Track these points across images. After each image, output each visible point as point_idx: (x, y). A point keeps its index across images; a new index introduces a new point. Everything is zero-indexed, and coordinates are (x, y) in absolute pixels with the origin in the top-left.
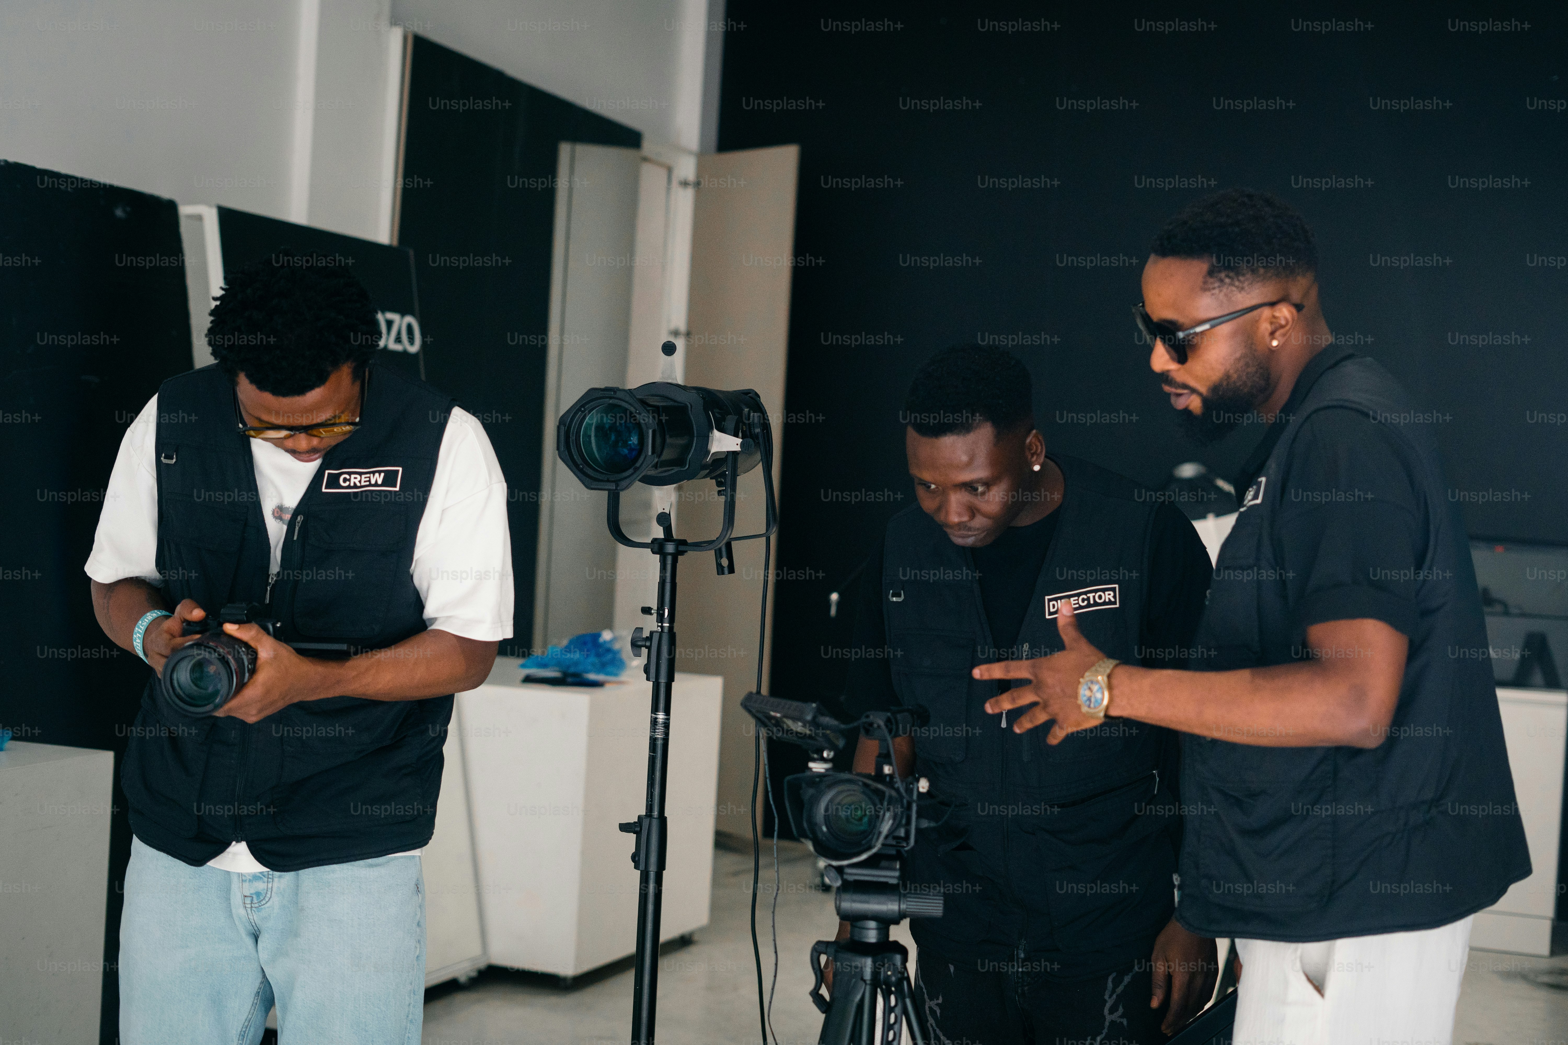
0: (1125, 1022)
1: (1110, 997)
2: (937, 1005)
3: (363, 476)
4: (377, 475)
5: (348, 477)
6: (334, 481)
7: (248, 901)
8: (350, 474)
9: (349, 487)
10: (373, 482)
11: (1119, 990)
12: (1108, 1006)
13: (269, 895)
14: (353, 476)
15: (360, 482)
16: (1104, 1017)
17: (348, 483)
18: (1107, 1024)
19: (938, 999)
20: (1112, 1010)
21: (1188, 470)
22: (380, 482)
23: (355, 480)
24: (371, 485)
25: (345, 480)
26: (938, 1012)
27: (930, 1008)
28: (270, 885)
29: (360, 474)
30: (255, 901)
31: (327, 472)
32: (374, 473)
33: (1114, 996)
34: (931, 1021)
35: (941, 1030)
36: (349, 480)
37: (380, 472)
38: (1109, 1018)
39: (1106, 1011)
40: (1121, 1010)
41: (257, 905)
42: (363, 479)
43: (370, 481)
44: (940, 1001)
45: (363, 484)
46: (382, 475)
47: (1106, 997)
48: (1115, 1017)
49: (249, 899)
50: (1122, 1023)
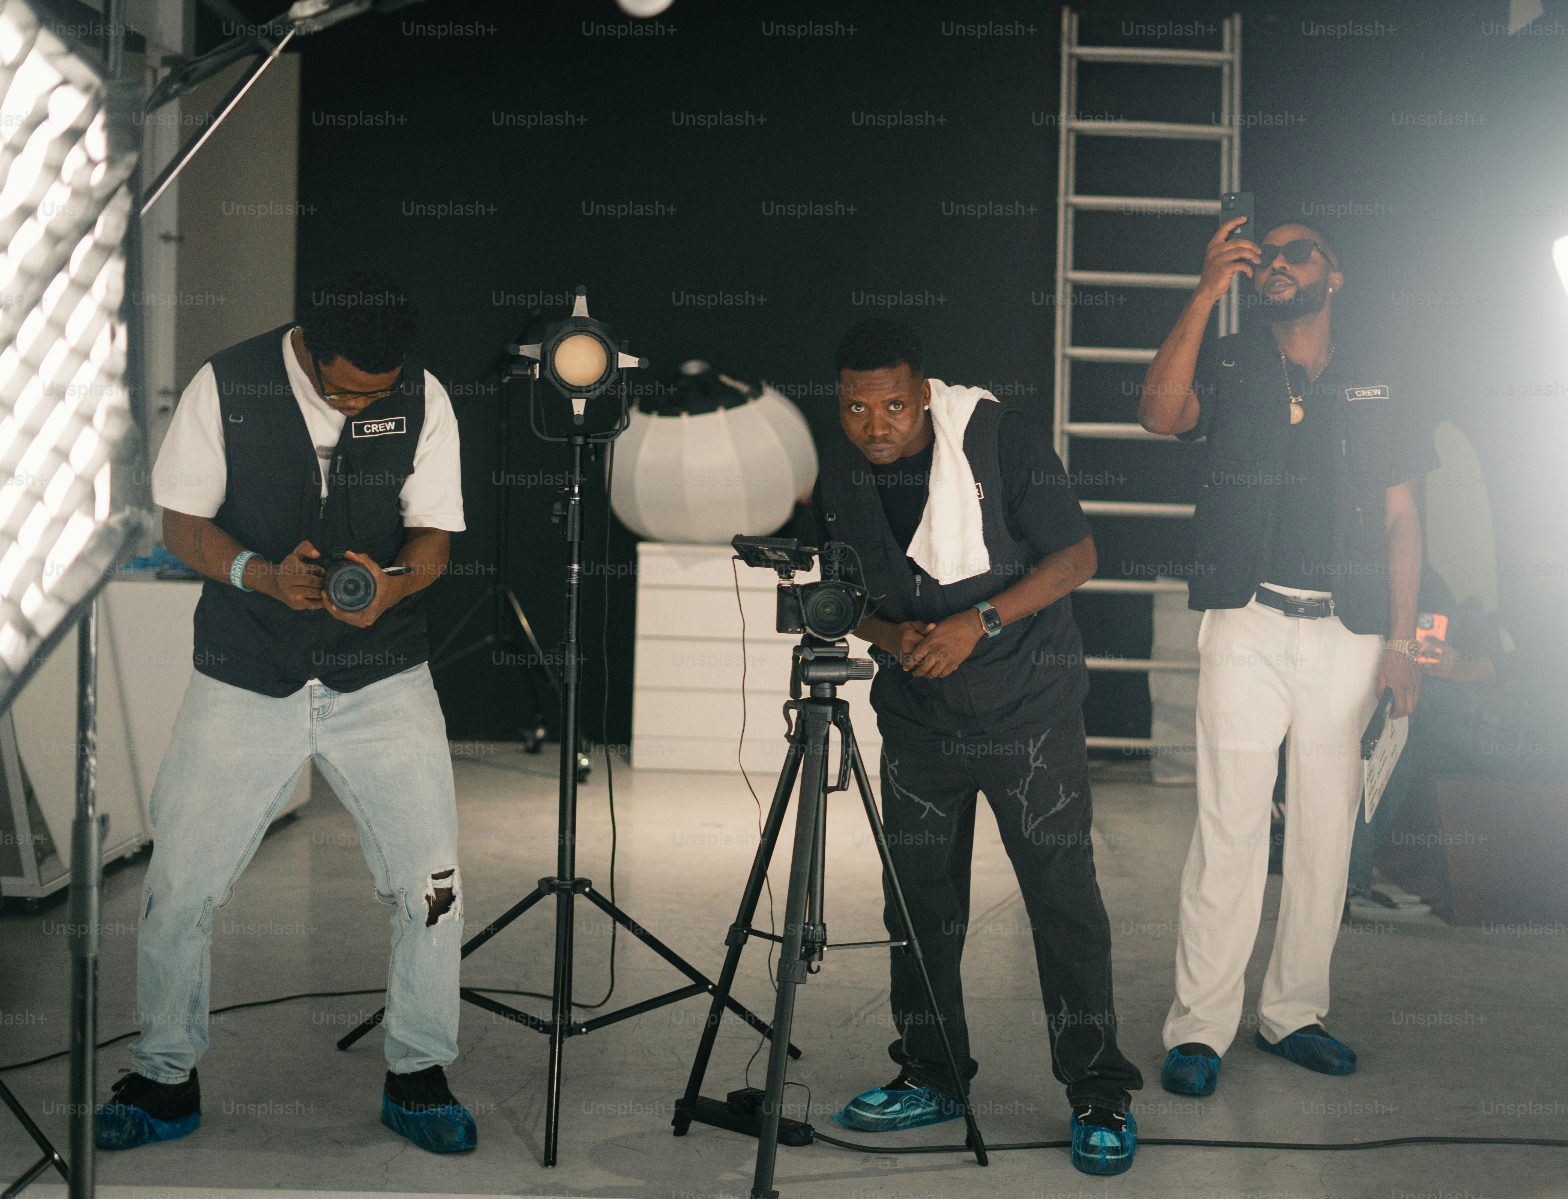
0: (1045, 766)
1: (1033, 750)
2: (895, 766)
3: (380, 425)
4: (390, 423)
5: (369, 426)
6: (360, 430)
7: (315, 713)
8: (370, 424)
9: (371, 433)
10: (388, 428)
11: (1038, 745)
12: (1032, 757)
13: (331, 708)
14: (373, 425)
15: (378, 429)
16: (1030, 764)
17: (370, 431)
18: (1033, 768)
19: (895, 762)
20: (1035, 760)
21: (693, 368)
22: (393, 428)
23: (374, 428)
24: (387, 431)
25: (368, 429)
26: (896, 771)
27: (891, 769)
28: (332, 700)
29: (378, 423)
30: (321, 713)
31: (353, 423)
32: (388, 422)
33: (1036, 749)
34: (891, 778)
35: (898, 784)
36: (371, 428)
37: (392, 421)
38: (1034, 765)
39: (1031, 761)
40: (1041, 759)
41: (321, 716)
42: (380, 427)
43: (385, 428)
44: (897, 763)
45: (381, 430)
46: (394, 423)
47: (1030, 751)
48: (1038, 764)
49: (317, 711)
50: (1043, 767)
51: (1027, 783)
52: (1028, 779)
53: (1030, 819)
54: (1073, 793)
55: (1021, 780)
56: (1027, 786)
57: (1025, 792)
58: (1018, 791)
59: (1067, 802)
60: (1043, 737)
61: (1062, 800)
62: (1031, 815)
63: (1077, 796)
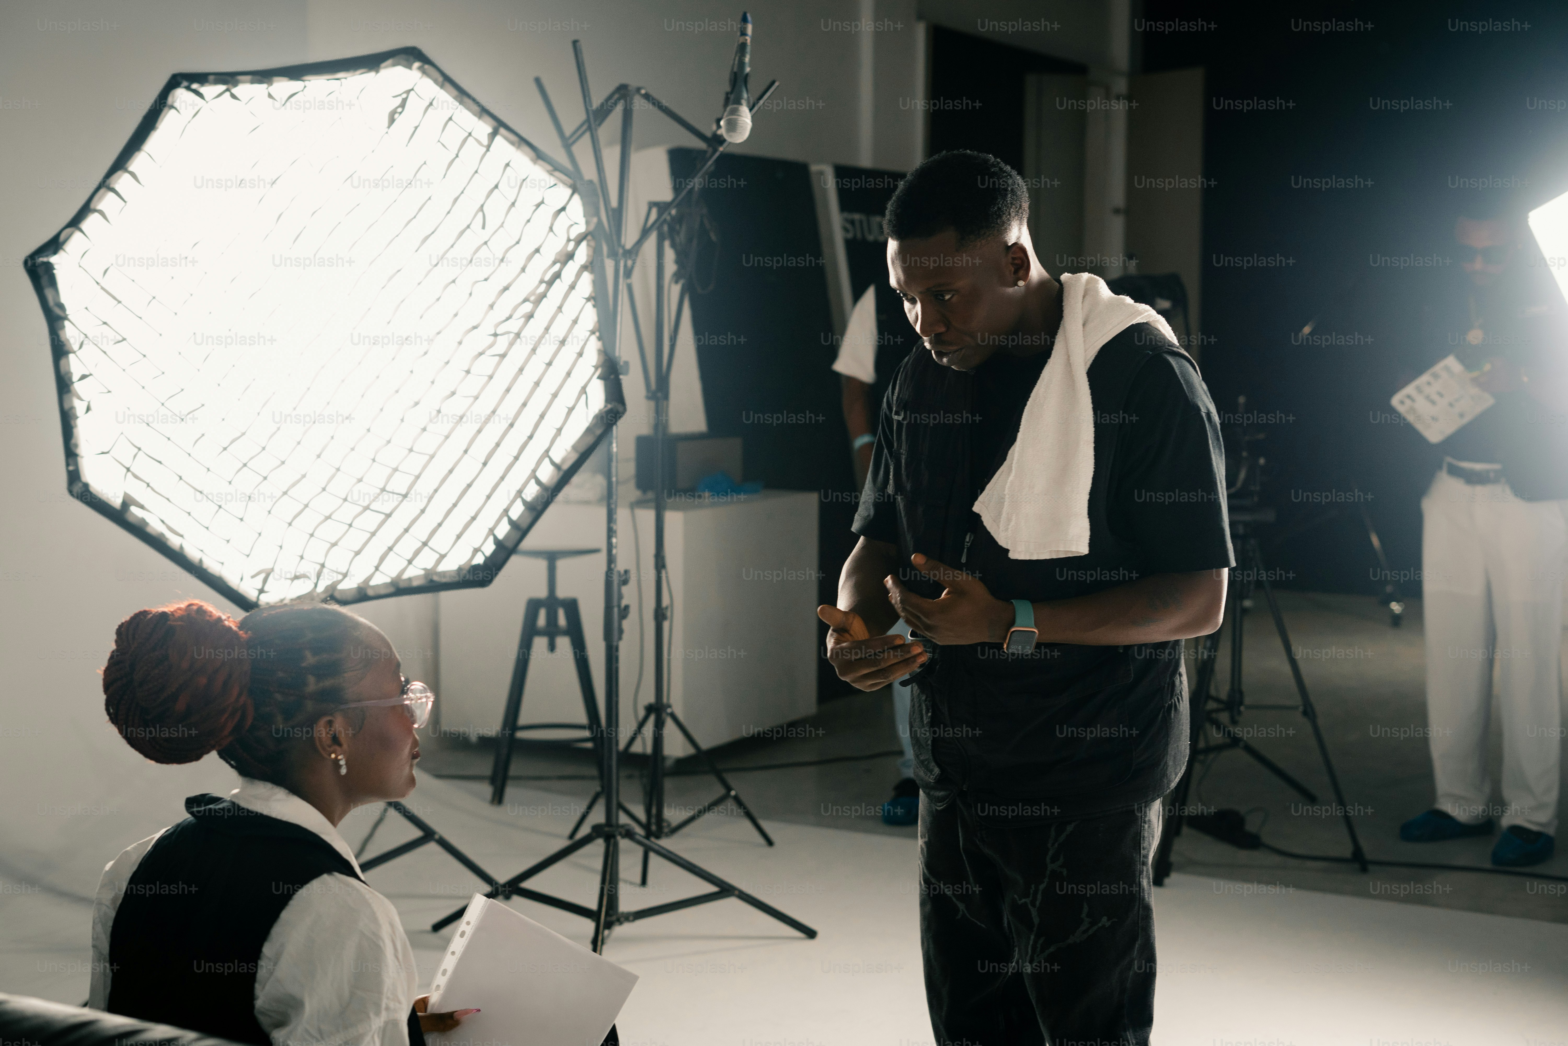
0: (1063, 875)
1: (1053, 844)
11: (1063, 837)
12: (1050, 853)
16: (1046, 865)
18: (1048, 872)
20: (1054, 859)
33: (1056, 845)
38: (1050, 867)
39: (1048, 860)
40: (1061, 861)
47: (1049, 845)
48: (1055, 867)
50: (1060, 876)
51: (1040, 893)
52: (1042, 887)
53: (1039, 946)
54: (1105, 919)
55: (1033, 886)
56: (1039, 897)
57: (1038, 903)
58: (1028, 900)
59: (1091, 932)
60: (1070, 828)
61: (1083, 928)
62: (1041, 941)
63: (1108, 924)
